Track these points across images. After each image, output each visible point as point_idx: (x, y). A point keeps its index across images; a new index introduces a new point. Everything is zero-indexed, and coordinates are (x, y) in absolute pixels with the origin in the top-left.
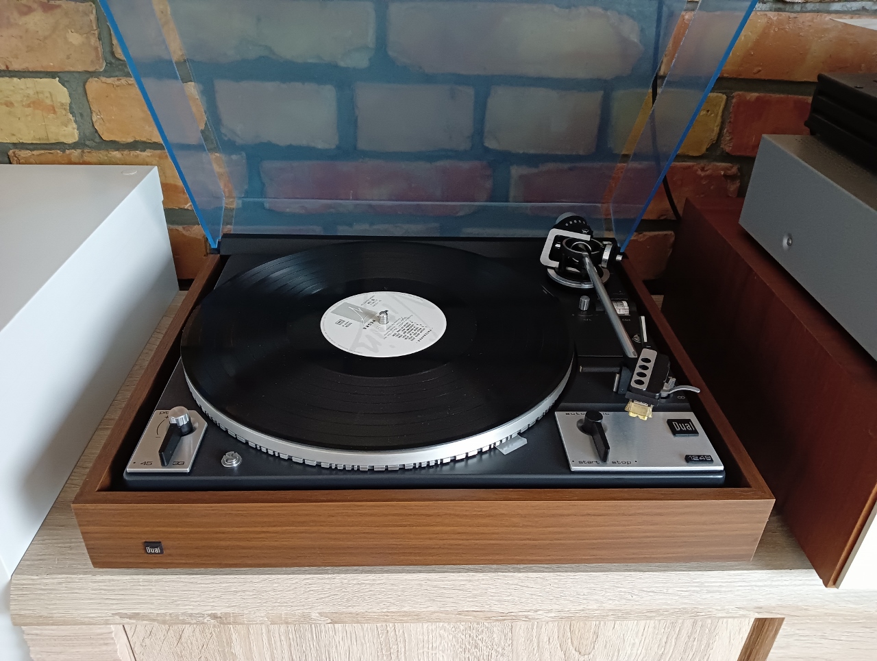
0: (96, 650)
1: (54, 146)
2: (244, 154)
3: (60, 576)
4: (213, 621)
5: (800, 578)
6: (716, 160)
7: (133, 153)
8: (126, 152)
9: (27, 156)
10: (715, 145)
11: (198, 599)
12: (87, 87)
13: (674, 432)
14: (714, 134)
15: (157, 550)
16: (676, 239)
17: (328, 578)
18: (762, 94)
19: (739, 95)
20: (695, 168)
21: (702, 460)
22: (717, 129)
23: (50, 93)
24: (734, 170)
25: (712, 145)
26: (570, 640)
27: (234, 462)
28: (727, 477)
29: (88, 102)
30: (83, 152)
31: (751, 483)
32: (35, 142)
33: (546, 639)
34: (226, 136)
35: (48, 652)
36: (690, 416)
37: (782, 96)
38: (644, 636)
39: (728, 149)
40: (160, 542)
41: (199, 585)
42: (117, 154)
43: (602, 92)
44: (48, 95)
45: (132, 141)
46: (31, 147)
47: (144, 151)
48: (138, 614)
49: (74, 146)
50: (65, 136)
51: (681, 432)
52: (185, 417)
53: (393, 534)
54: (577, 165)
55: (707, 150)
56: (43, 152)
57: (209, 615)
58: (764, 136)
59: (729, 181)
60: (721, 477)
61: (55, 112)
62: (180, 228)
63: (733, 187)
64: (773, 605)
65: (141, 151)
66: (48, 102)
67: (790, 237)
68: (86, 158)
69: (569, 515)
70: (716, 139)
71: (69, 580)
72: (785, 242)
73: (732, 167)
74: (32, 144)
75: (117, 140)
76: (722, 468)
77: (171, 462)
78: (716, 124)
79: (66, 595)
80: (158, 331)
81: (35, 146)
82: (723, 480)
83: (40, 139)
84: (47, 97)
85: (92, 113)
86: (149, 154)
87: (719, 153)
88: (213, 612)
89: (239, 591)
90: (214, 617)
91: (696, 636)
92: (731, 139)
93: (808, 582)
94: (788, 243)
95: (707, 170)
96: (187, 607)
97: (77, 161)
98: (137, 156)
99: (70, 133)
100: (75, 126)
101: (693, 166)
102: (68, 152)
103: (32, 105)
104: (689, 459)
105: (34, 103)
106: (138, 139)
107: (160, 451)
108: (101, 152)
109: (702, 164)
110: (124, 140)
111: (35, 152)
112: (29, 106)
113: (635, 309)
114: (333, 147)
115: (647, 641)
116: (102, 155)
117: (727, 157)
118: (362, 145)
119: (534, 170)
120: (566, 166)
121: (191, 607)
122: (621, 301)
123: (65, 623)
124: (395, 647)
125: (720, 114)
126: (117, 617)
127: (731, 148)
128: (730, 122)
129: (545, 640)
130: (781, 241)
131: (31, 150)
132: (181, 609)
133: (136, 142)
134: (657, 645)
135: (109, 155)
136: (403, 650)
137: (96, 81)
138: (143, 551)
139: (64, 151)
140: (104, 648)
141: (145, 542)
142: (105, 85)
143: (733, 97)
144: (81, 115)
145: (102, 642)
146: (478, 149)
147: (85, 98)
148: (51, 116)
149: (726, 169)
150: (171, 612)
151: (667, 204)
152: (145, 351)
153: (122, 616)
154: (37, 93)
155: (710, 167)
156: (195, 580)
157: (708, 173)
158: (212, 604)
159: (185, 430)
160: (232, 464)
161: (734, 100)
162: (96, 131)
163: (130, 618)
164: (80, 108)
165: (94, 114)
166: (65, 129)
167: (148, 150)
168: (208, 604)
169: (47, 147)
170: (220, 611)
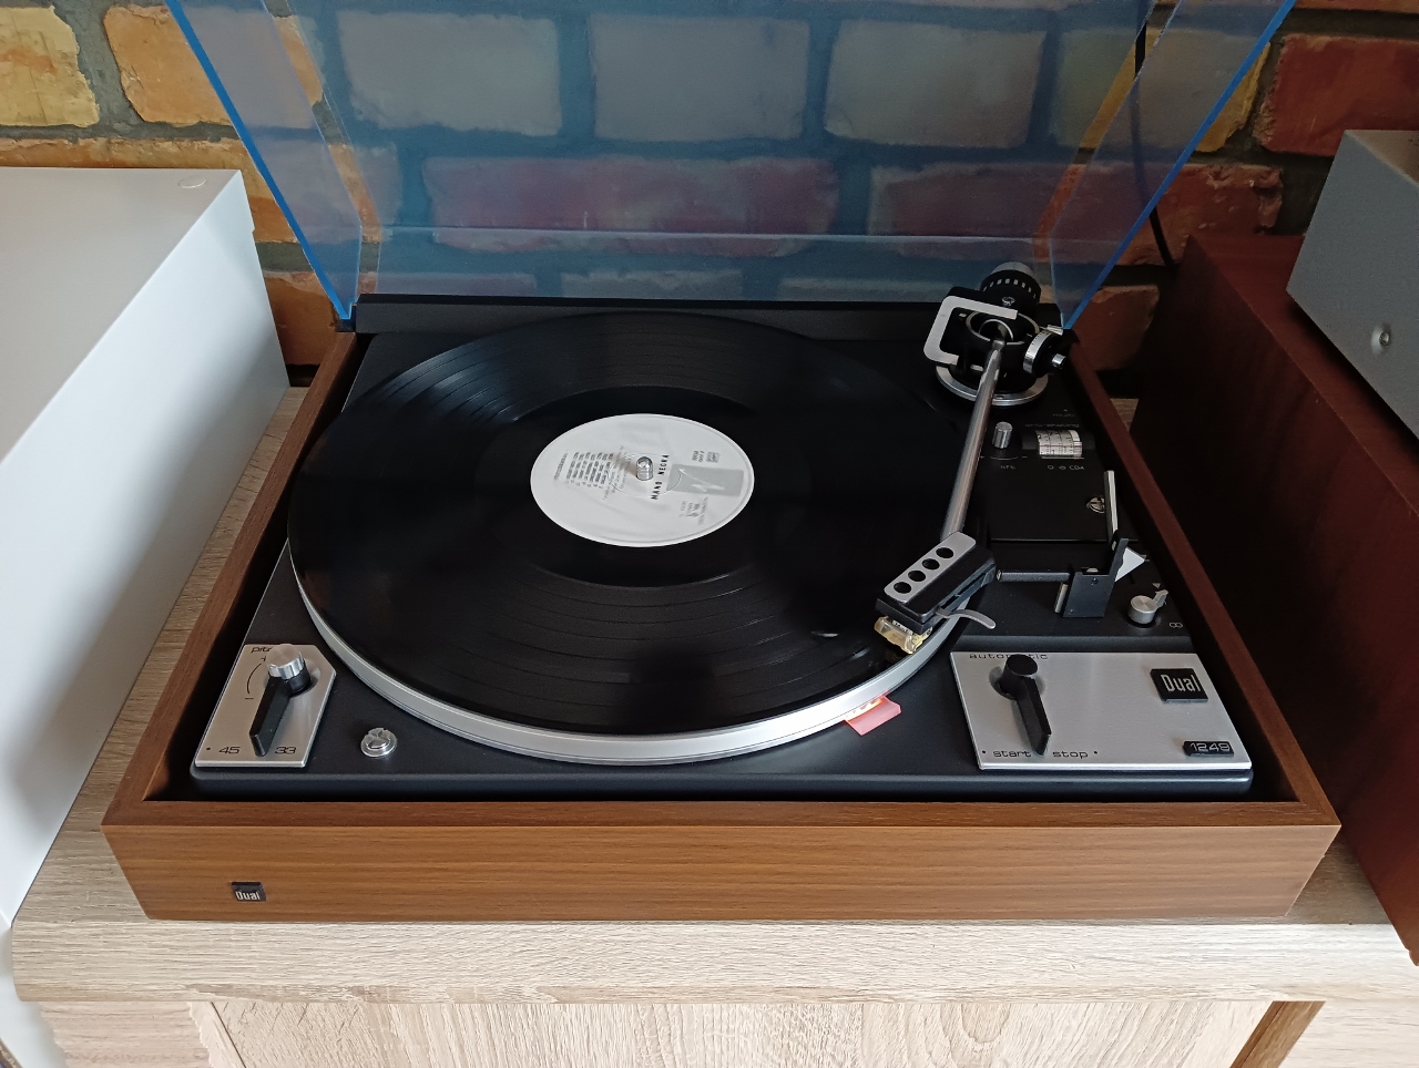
0: (164, 1034)
1: (58, 132)
2: (394, 147)
3: (93, 924)
4: (356, 998)
5: (1365, 939)
6: (1242, 159)
7: (199, 145)
8: (185, 143)
9: (9, 148)
10: (1243, 132)
11: (331, 964)
12: (106, 22)
13: (1165, 695)
14: (1243, 112)
15: (254, 896)
16: (1161, 298)
17: (553, 931)
18: (1338, 38)
19: (1293, 40)
20: (1206, 173)
21: (1214, 752)
22: (1247, 105)
23: (41, 34)
24: (1274, 178)
25: (1238, 132)
26: (961, 1020)
27: (384, 747)
28: (1254, 782)
29: (112, 51)
30: (109, 142)
31: (1298, 793)
32: (21, 124)
33: (920, 1019)
34: (361, 113)
35: (84, 1037)
36: (1191, 661)
37: (1376, 40)
38: (1087, 1017)
39: (1265, 141)
40: (259, 884)
41: (332, 941)
42: (168, 147)
43: (1042, 35)
44: (38, 38)
45: (195, 122)
46: (16, 133)
47: (218, 140)
48: (230, 986)
49: (94, 131)
50: (74, 113)
51: (1177, 695)
52: (296, 664)
53: (663, 873)
54: (992, 166)
55: (1228, 140)
56: (37, 142)
57: (350, 989)
58: (1348, 132)
59: (1262, 198)
60: (1245, 780)
61: (52, 69)
62: (287, 276)
63: (1269, 209)
64: (1317, 981)
65: (212, 141)
66: (39, 51)
67: (1387, 330)
68: (117, 154)
69: (973, 848)
70: (1245, 120)
71: (110, 930)
72: (1376, 338)
73: (1269, 173)
74: (17, 127)
75: (168, 121)
76: (1248, 765)
77: (272, 751)
78: (1248, 95)
79: (106, 955)
80: (254, 463)
81: (23, 131)
82: (1248, 787)
83: (29, 118)
84: (36, 42)
85: (120, 72)
86: (227, 147)
87: (1248, 146)
88: (357, 984)
89: (400, 952)
90: (359, 991)
91: (1175, 1017)
92: (1273, 122)
93: (1379, 947)
94: (1382, 342)
95: (1224, 179)
96: (311, 977)
97: (99, 159)
98: (205, 151)
99: (83, 108)
100: (91, 95)
101: (1200, 170)
102: (82, 142)
103: (10, 57)
104: (1190, 749)
105: (13, 52)
106: (205, 119)
107: (252, 733)
108: (142, 142)
109: (1217, 168)
110: (180, 121)
111: (25, 143)
112: (5, 58)
113: (1092, 447)
114: (553, 132)
115: (1091, 1023)
116: (141, 148)
117: (1262, 155)
118: (604, 129)
119: (911, 176)
120: (971, 168)
121: (320, 976)
122: (1066, 430)
123: (107, 998)
124: (666, 1029)
125: (1256, 77)
126: (194, 991)
127: (1270, 139)
128: (1273, 90)
129: (919, 1021)
130: (1370, 336)
131: (17, 139)
132: (304, 979)
133: (201, 124)
134: (1107, 1030)
135: (156, 149)
136: (679, 1032)
137: (123, 13)
138: (230, 897)
139: (75, 141)
140: (178, 1032)
141: (234, 884)
142: (139, 21)
143: (1283, 45)
144: (101, 74)
145: (172, 1023)
146: (814, 138)
147: (105, 44)
148: (46, 76)
149: (1258, 177)
150: (285, 984)
151: (1151, 240)
152: (233, 502)
153: (203, 989)
154: (18, 33)
155: (1231, 171)
156: (325, 933)
157: (1226, 183)
158: (354, 972)
159: (299, 684)
160: (381, 752)
161: (1284, 50)
162: (131, 106)
163: (216, 993)
164: (98, 62)
165: (124, 75)
166: (75, 100)
167: (224, 139)
168: (349, 972)
169: (42, 132)
170: (368, 982)
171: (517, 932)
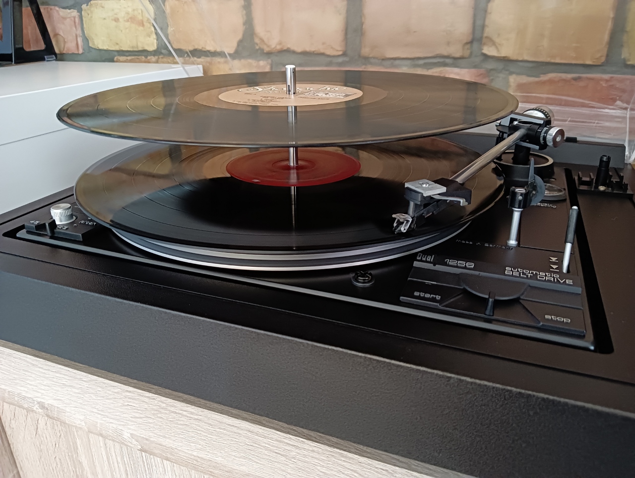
1: (140, 53)
2: (269, 61)
4: (40, 410)
11: (33, 383)
12: (166, 4)
17: (148, 397)
23: (141, 9)
29: (166, 17)
30: (159, 58)
32: (129, 49)
34: (257, 45)
41: (39, 369)
44: (140, 12)
45: (191, 49)
46: (127, 54)
47: (199, 57)
49: (156, 53)
50: (148, 45)
54: (584, 75)
56: (133, 57)
57: (39, 403)
61: (143, 25)
65: (197, 58)
66: (140, 17)
74: (128, 51)
75: (182, 49)
81: (130, 53)
83: (133, 48)
84: (139, 14)
86: (203, 60)
88: (42, 400)
89: (67, 386)
90: (42, 406)
96: (22, 388)
99: (151, 44)
100: (155, 37)
102: (149, 58)
103: (130, 20)
105: (131, 18)
106: (196, 47)
108: (171, 58)
111: (130, 58)
112: (128, 21)
131: (127, 56)
133: (195, 50)
139: (146, 57)
142: (177, 2)
144: (161, 28)
148: (141, 28)
150: (10, 390)
154: (134, 10)
156: (37, 363)
158: (43, 392)
165: (169, 27)
166: (148, 38)
167: (202, 57)
168: (40, 391)
169: (136, 53)
170: (48, 401)
171: (130, 392)
